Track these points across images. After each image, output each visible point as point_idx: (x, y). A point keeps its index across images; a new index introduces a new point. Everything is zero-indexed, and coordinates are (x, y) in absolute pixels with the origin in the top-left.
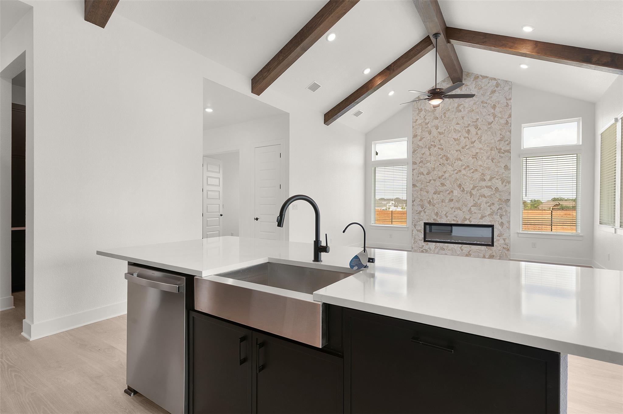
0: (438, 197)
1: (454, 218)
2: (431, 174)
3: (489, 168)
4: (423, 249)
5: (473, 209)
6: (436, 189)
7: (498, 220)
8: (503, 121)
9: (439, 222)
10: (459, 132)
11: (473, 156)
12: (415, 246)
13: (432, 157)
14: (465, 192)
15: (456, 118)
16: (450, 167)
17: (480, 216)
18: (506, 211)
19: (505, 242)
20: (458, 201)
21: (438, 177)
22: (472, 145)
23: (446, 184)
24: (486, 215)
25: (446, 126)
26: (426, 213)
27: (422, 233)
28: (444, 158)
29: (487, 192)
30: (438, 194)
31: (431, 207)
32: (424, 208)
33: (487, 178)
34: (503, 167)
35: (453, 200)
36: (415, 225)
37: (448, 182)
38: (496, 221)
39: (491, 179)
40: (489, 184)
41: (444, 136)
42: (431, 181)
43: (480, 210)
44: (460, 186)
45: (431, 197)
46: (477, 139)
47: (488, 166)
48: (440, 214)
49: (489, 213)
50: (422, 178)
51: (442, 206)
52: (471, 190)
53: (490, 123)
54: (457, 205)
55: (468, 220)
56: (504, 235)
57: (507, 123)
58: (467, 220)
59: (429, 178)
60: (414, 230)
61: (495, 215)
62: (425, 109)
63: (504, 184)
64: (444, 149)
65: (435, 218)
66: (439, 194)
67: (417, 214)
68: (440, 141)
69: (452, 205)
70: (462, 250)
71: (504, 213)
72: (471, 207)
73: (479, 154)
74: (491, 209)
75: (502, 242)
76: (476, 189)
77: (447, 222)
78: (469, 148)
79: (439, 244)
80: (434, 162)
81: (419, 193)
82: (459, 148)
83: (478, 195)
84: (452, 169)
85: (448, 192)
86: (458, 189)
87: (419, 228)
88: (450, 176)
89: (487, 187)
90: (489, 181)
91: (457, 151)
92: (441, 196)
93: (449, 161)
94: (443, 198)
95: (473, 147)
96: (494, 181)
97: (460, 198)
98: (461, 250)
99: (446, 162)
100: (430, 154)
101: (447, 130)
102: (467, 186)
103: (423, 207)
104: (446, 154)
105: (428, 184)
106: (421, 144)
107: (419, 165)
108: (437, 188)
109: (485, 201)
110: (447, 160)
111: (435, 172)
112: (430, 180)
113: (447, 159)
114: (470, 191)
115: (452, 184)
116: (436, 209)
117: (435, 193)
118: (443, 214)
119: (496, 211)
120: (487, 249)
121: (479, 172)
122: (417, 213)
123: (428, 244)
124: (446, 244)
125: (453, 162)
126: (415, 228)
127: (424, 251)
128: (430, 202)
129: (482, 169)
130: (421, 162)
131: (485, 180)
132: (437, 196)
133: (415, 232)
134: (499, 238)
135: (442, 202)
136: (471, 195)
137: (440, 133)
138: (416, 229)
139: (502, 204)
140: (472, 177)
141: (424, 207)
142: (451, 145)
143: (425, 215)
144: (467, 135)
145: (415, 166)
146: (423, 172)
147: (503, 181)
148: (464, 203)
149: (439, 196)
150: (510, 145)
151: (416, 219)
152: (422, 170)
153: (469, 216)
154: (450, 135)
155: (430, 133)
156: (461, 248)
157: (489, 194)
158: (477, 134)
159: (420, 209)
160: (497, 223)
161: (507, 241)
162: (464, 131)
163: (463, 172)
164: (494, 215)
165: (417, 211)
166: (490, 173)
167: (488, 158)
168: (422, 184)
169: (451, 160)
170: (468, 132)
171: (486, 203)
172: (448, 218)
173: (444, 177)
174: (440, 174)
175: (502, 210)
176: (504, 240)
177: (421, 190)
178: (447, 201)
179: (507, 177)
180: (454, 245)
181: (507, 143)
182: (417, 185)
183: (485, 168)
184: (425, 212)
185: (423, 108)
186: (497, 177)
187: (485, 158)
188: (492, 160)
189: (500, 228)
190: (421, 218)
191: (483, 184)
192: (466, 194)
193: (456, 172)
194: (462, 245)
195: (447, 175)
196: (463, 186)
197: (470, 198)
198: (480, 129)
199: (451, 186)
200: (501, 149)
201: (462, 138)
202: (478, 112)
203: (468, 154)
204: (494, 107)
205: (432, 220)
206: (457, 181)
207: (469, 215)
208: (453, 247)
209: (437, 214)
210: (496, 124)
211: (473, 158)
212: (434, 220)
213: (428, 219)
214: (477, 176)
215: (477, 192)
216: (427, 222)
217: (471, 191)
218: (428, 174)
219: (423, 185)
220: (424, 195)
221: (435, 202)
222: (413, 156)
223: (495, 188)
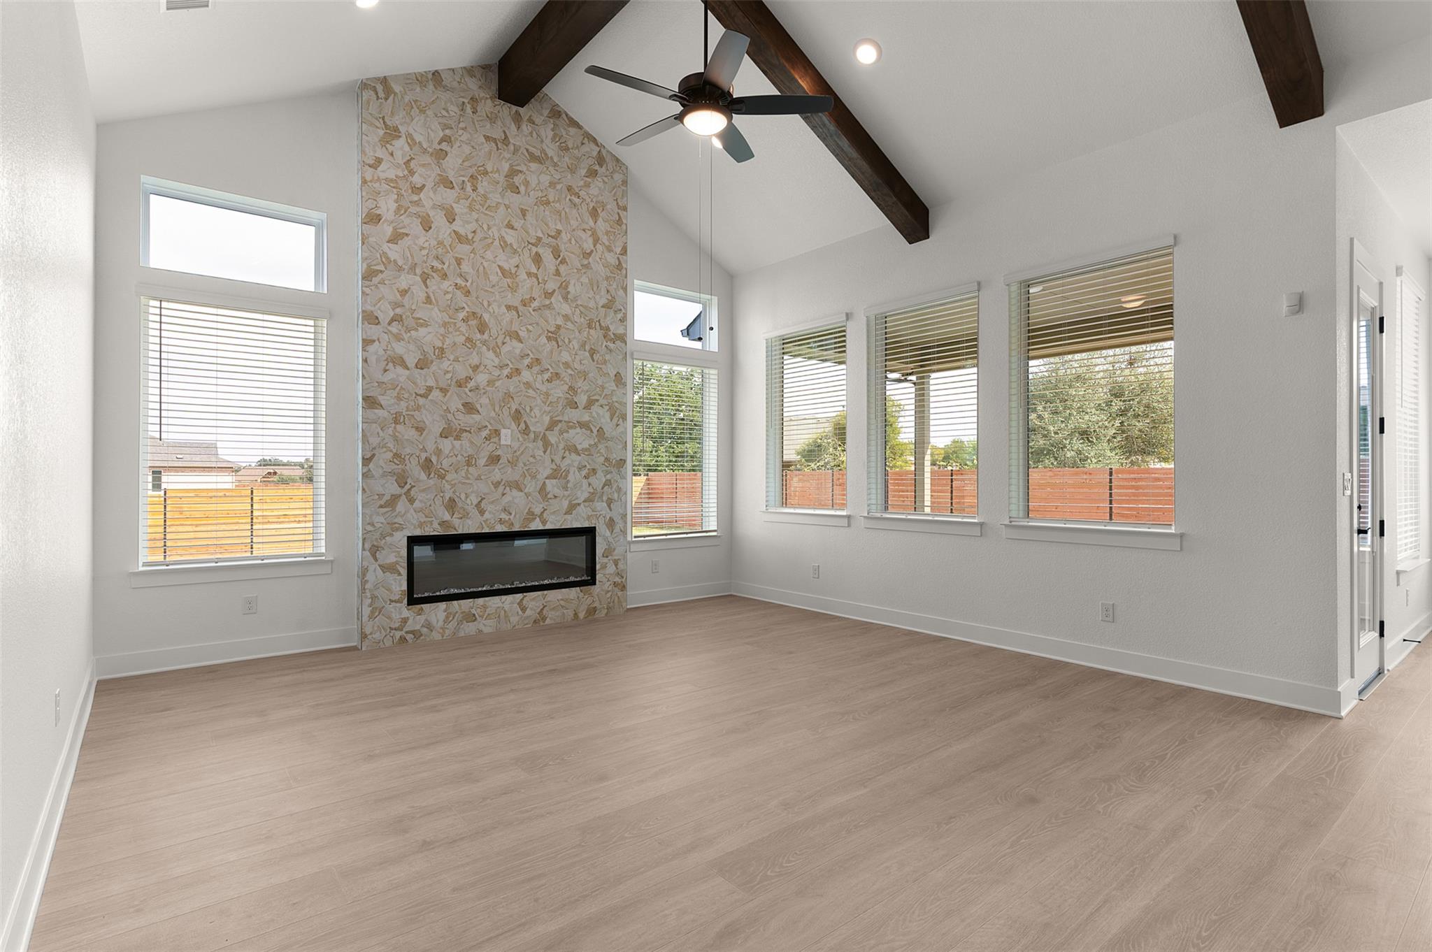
0: (454, 447)
1: (504, 516)
2: (434, 367)
3: (585, 375)
4: (407, 632)
5: (550, 484)
6: (448, 422)
7: (603, 512)
8: (611, 259)
9: (460, 532)
10: (515, 252)
11: (550, 334)
12: (376, 628)
13: (436, 309)
14: (532, 436)
15: (507, 207)
16: (491, 355)
17: (565, 504)
18: (619, 490)
19: (617, 569)
20: (513, 463)
21: (455, 380)
22: (547, 302)
23: (478, 406)
24: (579, 502)
25: (477, 220)
26: (417, 504)
27: (400, 574)
28: (473, 323)
29: (581, 439)
30: (455, 439)
31: (431, 482)
32: (408, 486)
33: (582, 399)
34: (612, 375)
35: (498, 458)
36: (374, 551)
37: (485, 400)
38: (600, 515)
39: (588, 407)
40: (586, 418)
41: (473, 251)
42: (431, 391)
43: (566, 488)
44: (517, 416)
45: (431, 446)
46: (559, 288)
47: (582, 368)
48: (460, 504)
49: (586, 495)
50: (401, 379)
51: (468, 478)
52: (546, 430)
53: (587, 255)
54: (512, 474)
55: (539, 517)
56: (616, 551)
57: (619, 266)
58: (536, 518)
59: (424, 379)
60: (371, 569)
61: (598, 501)
62: (409, 136)
63: (615, 420)
64: (474, 294)
65: (447, 517)
66: (458, 438)
67: (381, 506)
68: (459, 262)
69: (497, 475)
70: (524, 609)
71: (616, 496)
72: (547, 481)
73: (562, 330)
74: (589, 484)
75: (611, 569)
76: (557, 429)
77: (483, 528)
78: (540, 309)
79: (460, 606)
80: (442, 330)
81: (390, 431)
82: (516, 302)
83: (561, 446)
84: (497, 361)
85: (485, 433)
86: (514, 426)
87: (392, 559)
88: (491, 383)
89: (583, 425)
90: (584, 409)
91: (509, 308)
92: (466, 443)
93: (486, 336)
94: (470, 451)
95: (549, 307)
96: (595, 408)
97: (518, 453)
98: (522, 610)
99: (479, 336)
100: (428, 297)
101: (480, 235)
102: (536, 417)
103: (406, 483)
104: (478, 310)
105: (421, 401)
106: (394, 252)
107: (390, 328)
108: (450, 416)
109: (576, 464)
110: (482, 332)
111: (445, 365)
112: (430, 389)
113: (482, 328)
114: (542, 434)
115: (497, 409)
116: (447, 486)
117: (444, 435)
118: (472, 504)
119: (599, 489)
120: (581, 595)
121: (562, 382)
122: (382, 502)
123: (422, 609)
124: (481, 601)
125: (499, 341)
126: (376, 560)
127: (409, 637)
128: (427, 465)
129: (571, 375)
130: (396, 319)
131: (575, 405)
132: (453, 445)
133: (374, 575)
134: (605, 560)
135: (469, 464)
136: (546, 444)
137: (460, 238)
138: (380, 562)
139: (612, 472)
140: (547, 394)
141: (409, 481)
142: (494, 286)
143: (412, 511)
144: (534, 270)
145: (374, 331)
146: (405, 357)
147: (613, 412)
148: (527, 468)
149: (457, 443)
150: (625, 323)
151: (378, 525)
152: (399, 348)
153: (542, 506)
154: (489, 255)
155: (427, 225)
156: (520, 604)
157: (585, 445)
158: (558, 273)
159: (393, 488)
160: (601, 520)
161: (621, 566)
162: (526, 253)
163: (526, 375)
164: (596, 500)
165: (381, 496)
166: (587, 388)
167: (583, 346)
168: (399, 398)
169: (494, 332)
170: (537, 259)
171: (580, 469)
172: (487, 515)
173: (472, 384)
174: (462, 372)
175: (611, 488)
176: (616, 563)
177: (396, 421)
178: (482, 462)
179: (620, 403)
180: (504, 597)
181: (620, 316)
182: (383, 400)
183: (576, 371)
184: (411, 501)
185: (402, 129)
186: (602, 401)
187: (575, 344)
188: (592, 352)
189: (608, 533)
190: (399, 520)
191: (574, 415)
192: (534, 442)
193: (506, 372)
194: (525, 594)
195: (482, 378)
196: (525, 418)
197: (542, 454)
198: (563, 262)
199: (493, 414)
200: (608, 329)
201: (523, 276)
202: (559, 212)
203: (537, 324)
204: (594, 213)
205: (436, 525)
206: (510, 399)
207: (541, 503)
208: (500, 605)
209: (451, 505)
210: (599, 260)
211: (549, 339)
212: (442, 523)
213: (421, 525)
214: (559, 391)
215: (560, 438)
216: (418, 532)
217: (544, 434)
218: (422, 365)
219: (403, 404)
220: (407, 440)
221: (446, 463)
222: (367, 290)
223: (598, 428)
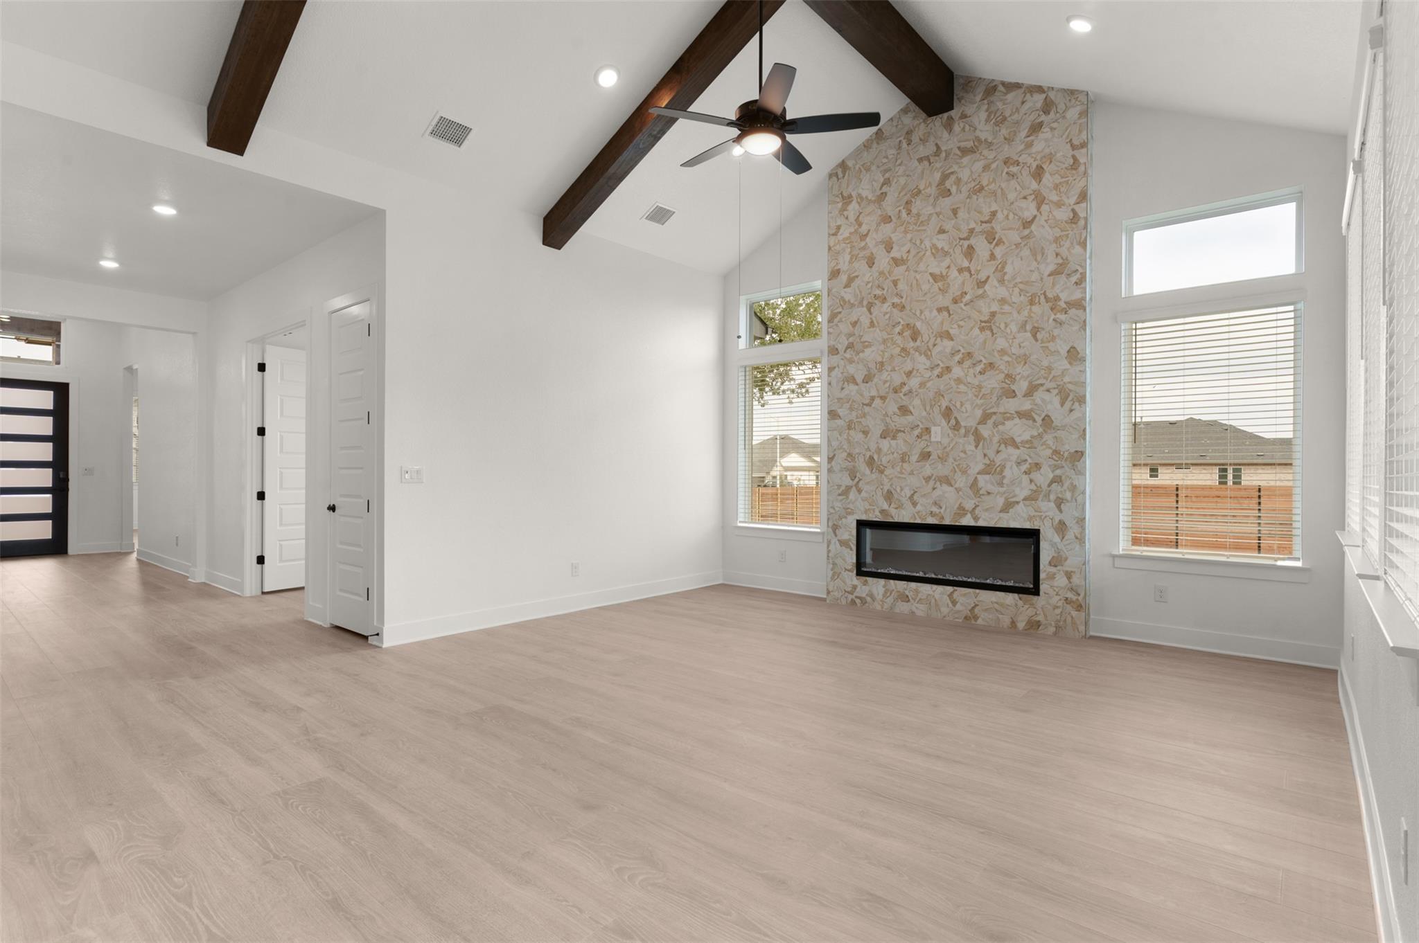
0: (891, 446)
1: (935, 509)
2: (875, 380)
3: (1025, 359)
4: (856, 597)
5: (983, 481)
6: (887, 425)
7: (1050, 514)
8: (1063, 214)
9: (896, 521)
10: (946, 254)
11: (983, 324)
12: (835, 588)
13: (878, 330)
14: (963, 431)
15: (938, 214)
16: (923, 359)
17: (1000, 501)
18: (1073, 488)
19: (1070, 583)
20: (943, 459)
21: (892, 387)
22: (980, 291)
23: (911, 408)
24: (1017, 500)
25: (911, 240)
26: (863, 494)
27: (851, 549)
28: (907, 333)
29: (1019, 430)
30: (892, 439)
31: (874, 476)
32: (857, 480)
33: (1021, 386)
34: (1063, 352)
35: (929, 455)
36: (835, 528)
37: (917, 402)
38: (1046, 517)
39: (1029, 393)
40: (1027, 406)
41: (908, 270)
42: (873, 400)
43: (1001, 484)
44: (947, 413)
45: (873, 446)
46: (994, 272)
47: (1022, 351)
48: (896, 496)
49: (1026, 493)
50: (853, 394)
51: (903, 473)
52: (978, 424)
53: (1027, 224)
54: (942, 470)
55: (970, 513)
56: (1068, 561)
57: (1075, 218)
58: (966, 514)
59: (870, 391)
60: (833, 542)
61: (1042, 500)
62: (859, 195)
63: (1068, 404)
64: (908, 308)
65: (885, 506)
66: (894, 438)
67: (839, 495)
68: (895, 283)
69: (928, 470)
70: (954, 603)
71: (1068, 495)
72: (978, 476)
73: (998, 316)
74: (1031, 481)
75: (1061, 581)
76: (990, 422)
77: (915, 519)
78: (972, 301)
79: (896, 585)
80: (882, 347)
81: (845, 436)
82: (945, 301)
83: (996, 439)
84: (928, 364)
85: (917, 432)
86: (944, 423)
87: (846, 536)
88: (922, 385)
89: (1022, 415)
90: (1024, 396)
91: (939, 310)
92: (900, 441)
93: (918, 343)
94: (905, 449)
95: (982, 296)
96: (1039, 395)
97: (948, 449)
98: (952, 602)
99: (912, 344)
100: (872, 322)
101: (913, 252)
102: (967, 412)
103: (855, 477)
104: (911, 321)
105: (867, 409)
106: (848, 295)
107: (845, 355)
108: (888, 420)
109: (1014, 458)
110: (914, 340)
111: (885, 375)
112: (873, 399)
113: (915, 336)
114: (974, 428)
115: (928, 408)
116: (886, 480)
117: (883, 436)
118: (906, 495)
119: (1044, 486)
120: (1020, 603)
121: (997, 372)
122: (840, 491)
123: (866, 581)
124: (913, 585)
125: (930, 345)
126: (836, 536)
127: (858, 601)
128: (871, 462)
129: (1008, 362)
130: (850, 346)
131: (1013, 394)
132: (890, 443)
133: (835, 546)
134: (1053, 570)
135: (903, 461)
136: (978, 438)
137: (897, 262)
138: (839, 538)
139: (1063, 467)
140: (980, 387)
141: (858, 475)
142: (926, 294)
143: (860, 499)
144: (966, 264)
145: (836, 359)
146: (855, 376)
147: (1064, 396)
148: (957, 463)
149: (893, 443)
150: (1082, 286)
151: (837, 509)
152: (851, 369)
153: (973, 502)
154: (922, 267)
155: (871, 262)
156: (950, 596)
157: (1026, 436)
158: (993, 257)
159: (847, 481)
160: (1048, 523)
161: (1076, 580)
162: (958, 250)
163: (957, 371)
164: (1040, 499)
165: (839, 486)
166: (1027, 373)
167: (1023, 327)
168: (851, 409)
169: (926, 338)
170: (970, 252)
171: (1018, 464)
172: (919, 507)
173: (905, 389)
174: (898, 379)
175: (1062, 486)
176: (1069, 575)
177: (849, 428)
178: (914, 458)
179: (1075, 384)
180: (935, 587)
181: (1074, 278)
182: (841, 412)
183: (1014, 357)
184: (860, 491)
185: (854, 194)
186: (1049, 385)
187: (1014, 327)
188: (1035, 332)
189: (1057, 539)
190: (851, 506)
191: (1011, 405)
192: (965, 437)
193: (937, 372)
194: (955, 588)
195: (914, 383)
196: (956, 414)
197: (974, 448)
198: (1000, 242)
199: (924, 413)
200: (1057, 298)
201: (954, 273)
202: (994, 193)
203: (969, 317)
204: (1038, 173)
205: (877, 513)
206: (941, 398)
207: (973, 499)
208: (931, 593)
209: (889, 496)
210: (1045, 224)
211: (982, 329)
212: (882, 512)
213: (866, 511)
214: (993, 382)
215: (994, 431)
216: (864, 517)
217: (976, 428)
218: (867, 380)
219: (854, 414)
220: (857, 442)
221: (884, 460)
222: (831, 330)
223: (1043, 416)
